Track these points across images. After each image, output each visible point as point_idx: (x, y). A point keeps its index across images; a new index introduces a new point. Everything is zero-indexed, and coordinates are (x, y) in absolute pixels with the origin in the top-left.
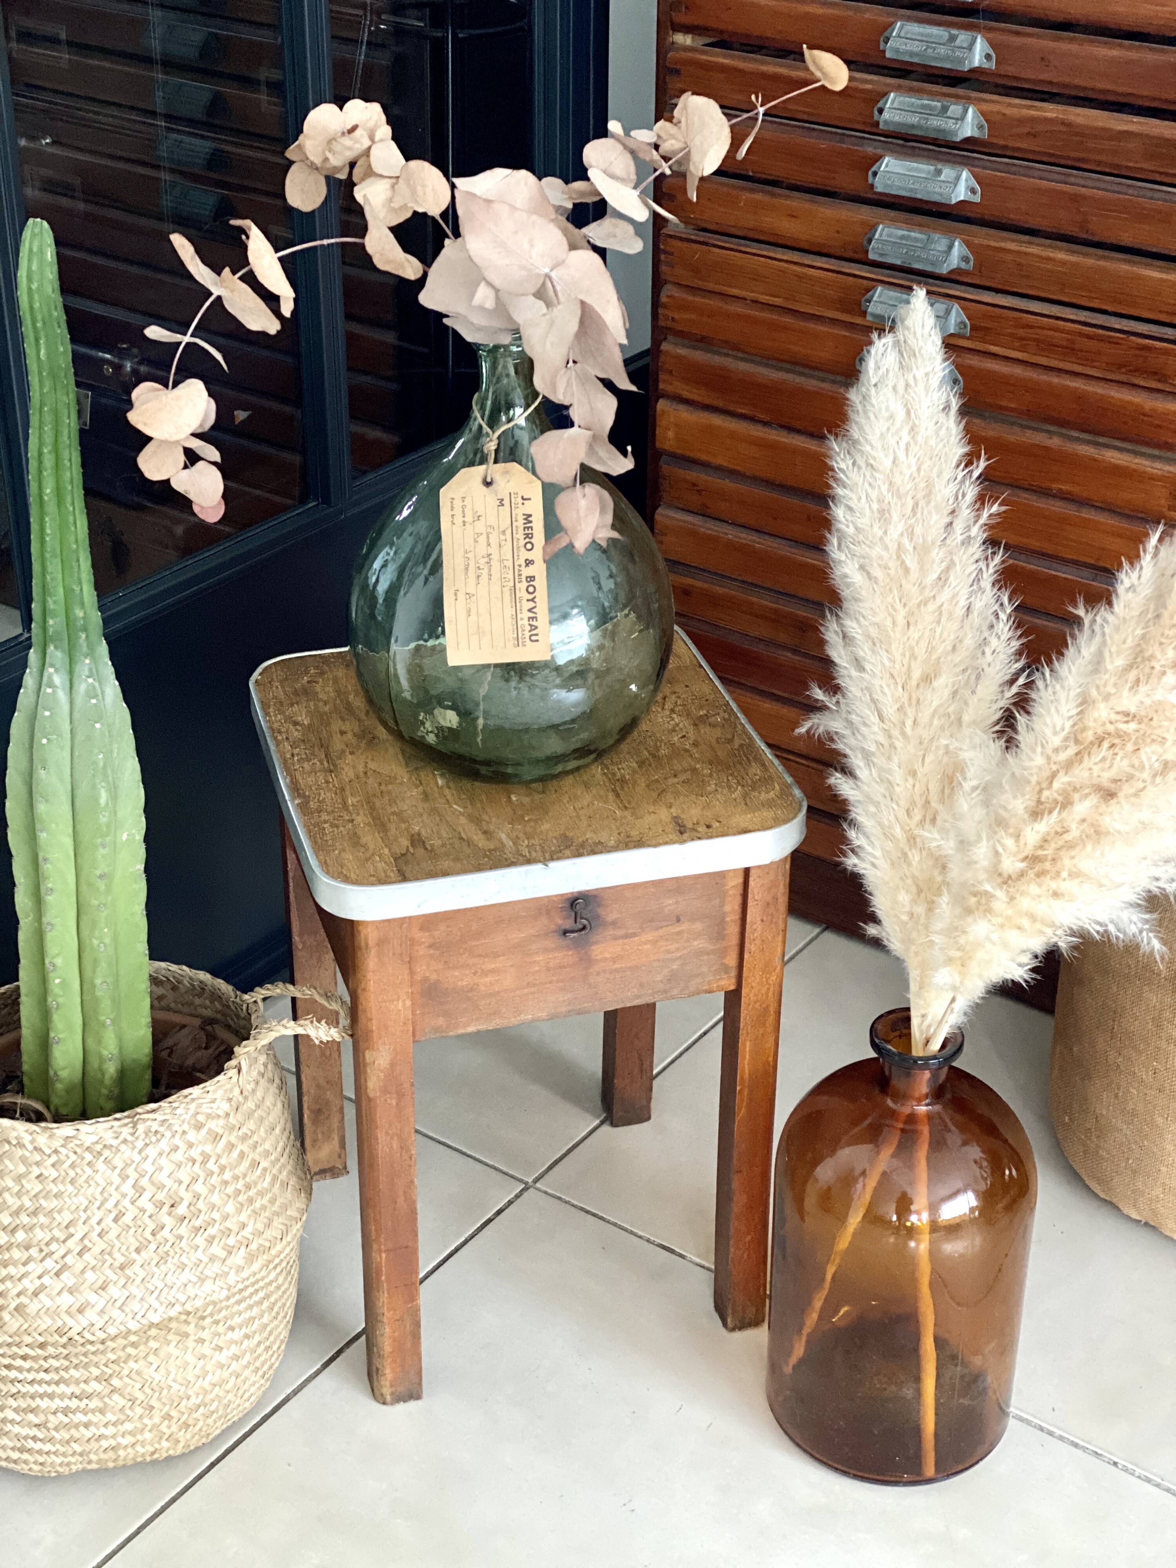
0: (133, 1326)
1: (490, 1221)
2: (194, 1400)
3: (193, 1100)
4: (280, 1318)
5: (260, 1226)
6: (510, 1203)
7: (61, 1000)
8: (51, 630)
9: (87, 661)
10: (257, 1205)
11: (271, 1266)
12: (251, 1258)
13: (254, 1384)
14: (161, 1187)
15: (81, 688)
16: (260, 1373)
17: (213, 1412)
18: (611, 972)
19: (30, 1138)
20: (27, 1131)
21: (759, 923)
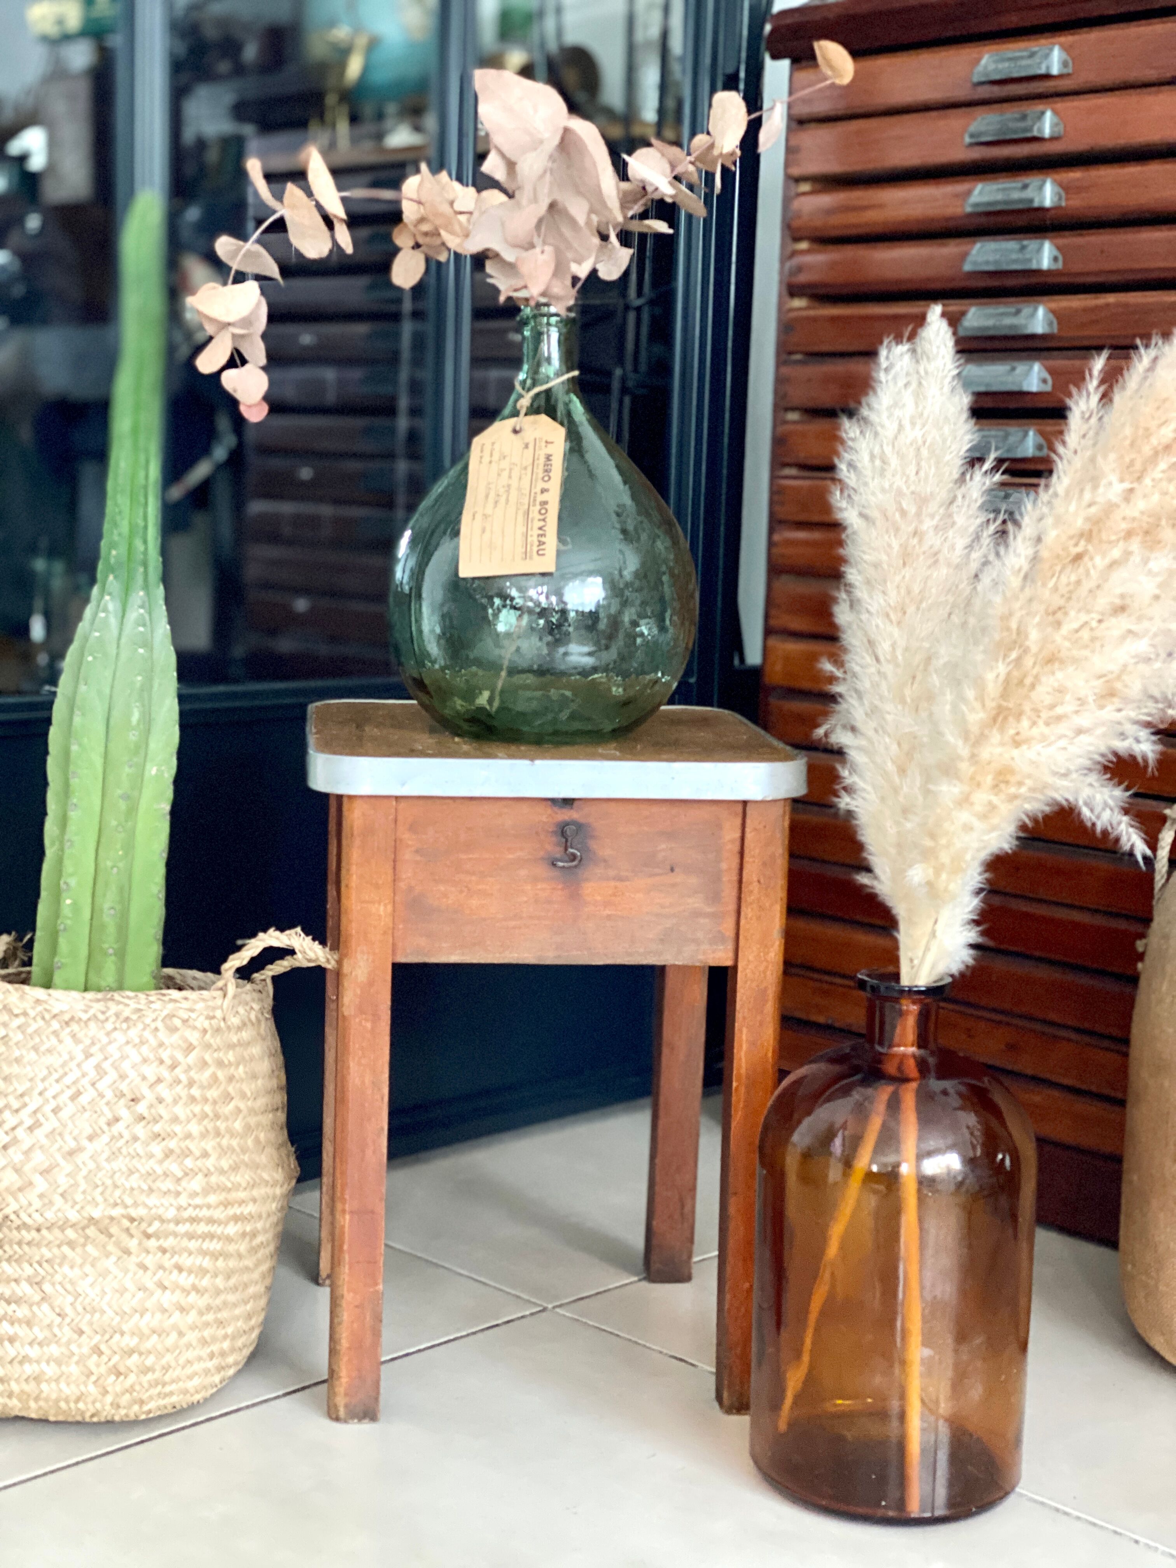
0: (73, 1216)
1: (497, 1325)
5: (225, 1164)
6: (523, 1317)
7: (69, 922)
8: (113, 560)
9: (141, 594)
10: (225, 1142)
12: (208, 1190)
14: (123, 1077)
15: (132, 616)
18: (601, 919)
21: (756, 884)
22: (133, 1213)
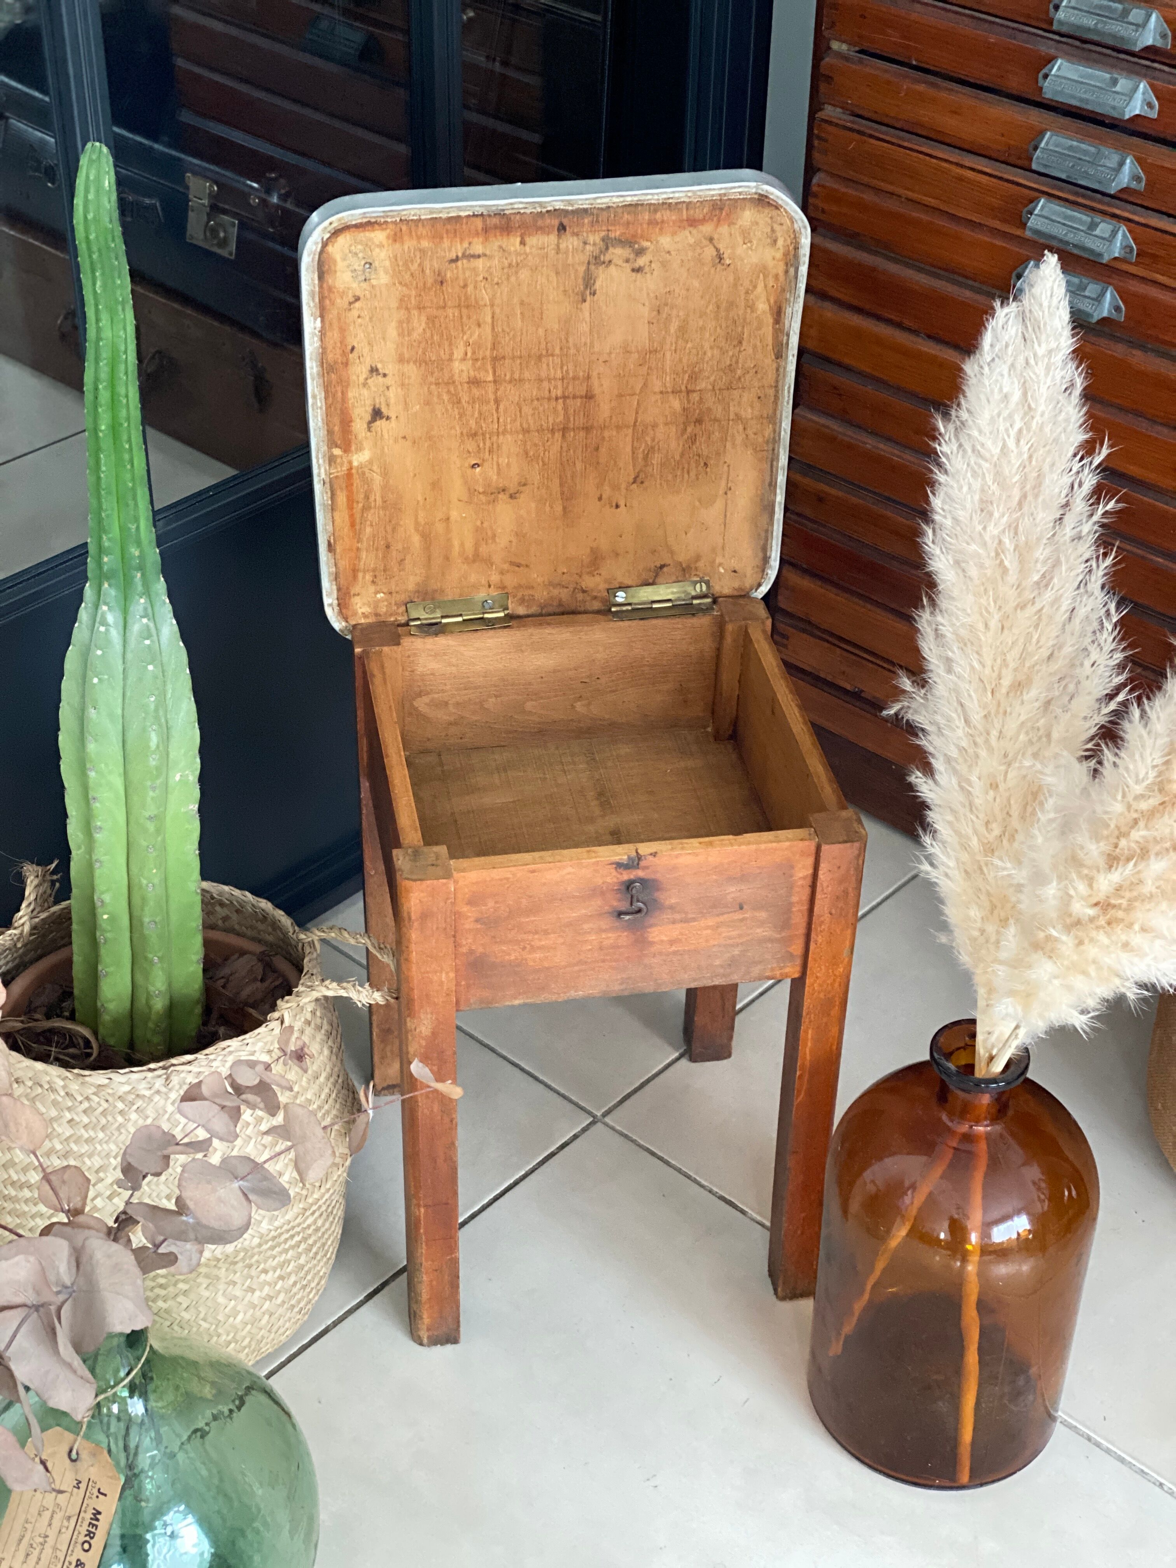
1: (552, 1155)
3: (231, 1053)
4: (318, 1257)
6: (575, 1137)
7: (108, 935)
8: (105, 568)
9: (142, 601)
11: (308, 1213)
13: (290, 1319)
15: (135, 628)
16: (296, 1309)
17: (245, 1348)
18: (668, 954)
19: (62, 1083)
20: (59, 1076)
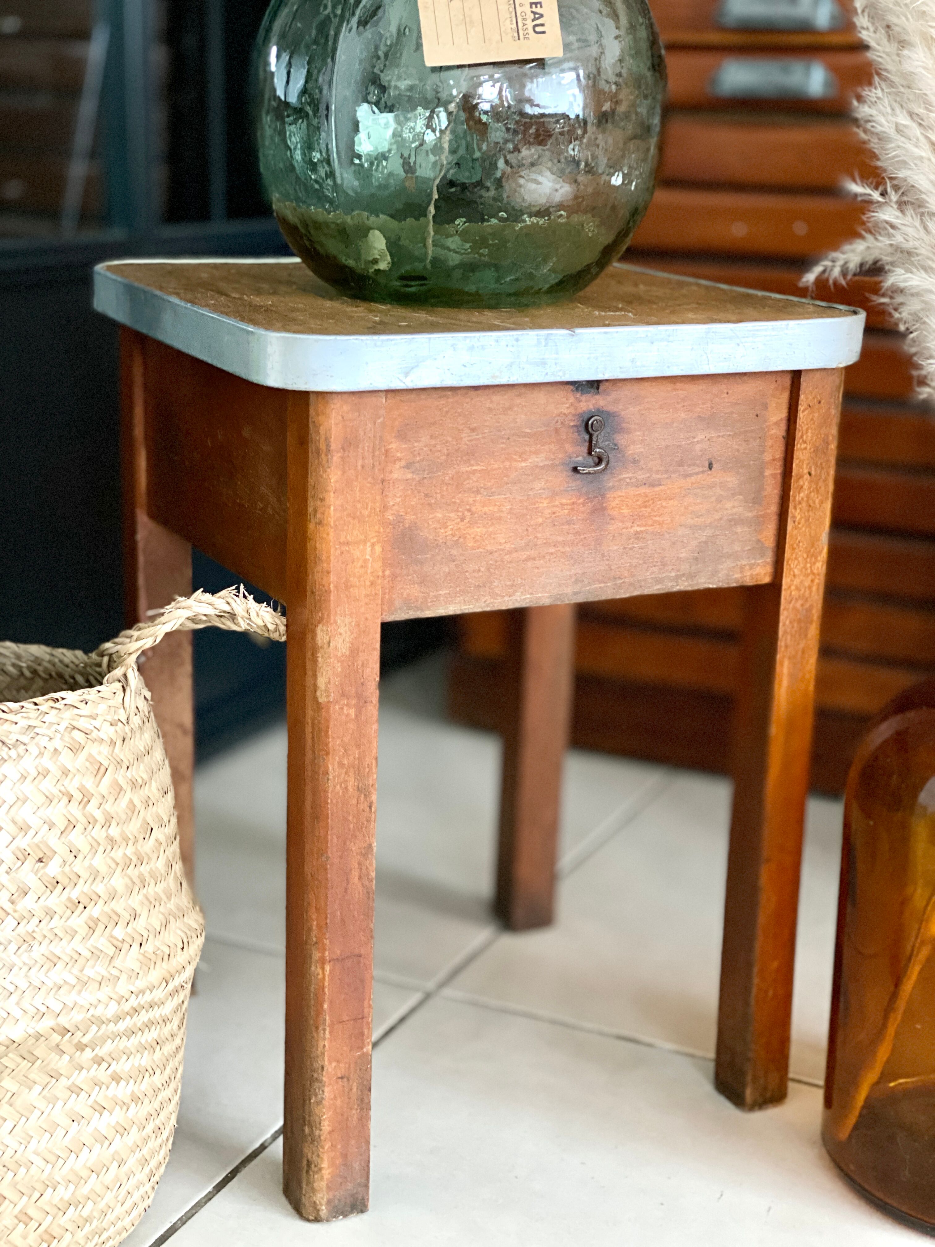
1: (393, 1028)
2: (64, 1193)
6: (413, 1009)
21: (807, 476)
22: (64, 1020)
